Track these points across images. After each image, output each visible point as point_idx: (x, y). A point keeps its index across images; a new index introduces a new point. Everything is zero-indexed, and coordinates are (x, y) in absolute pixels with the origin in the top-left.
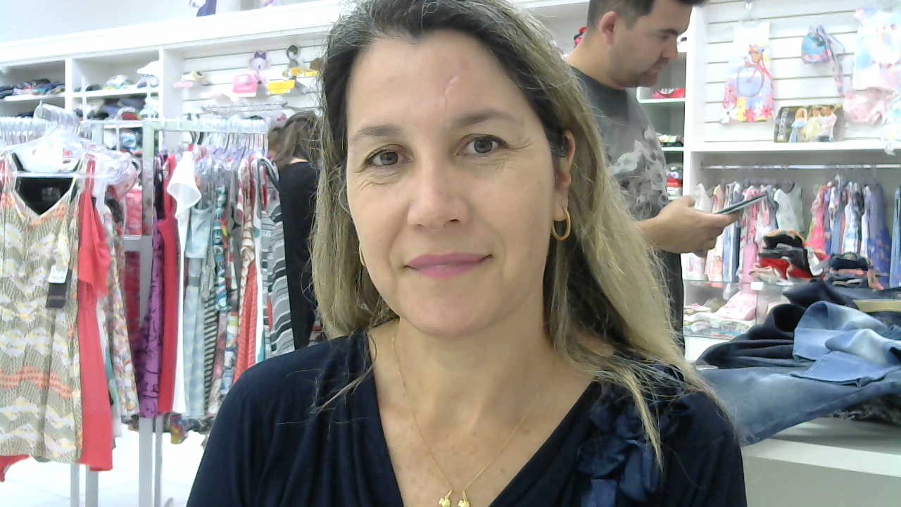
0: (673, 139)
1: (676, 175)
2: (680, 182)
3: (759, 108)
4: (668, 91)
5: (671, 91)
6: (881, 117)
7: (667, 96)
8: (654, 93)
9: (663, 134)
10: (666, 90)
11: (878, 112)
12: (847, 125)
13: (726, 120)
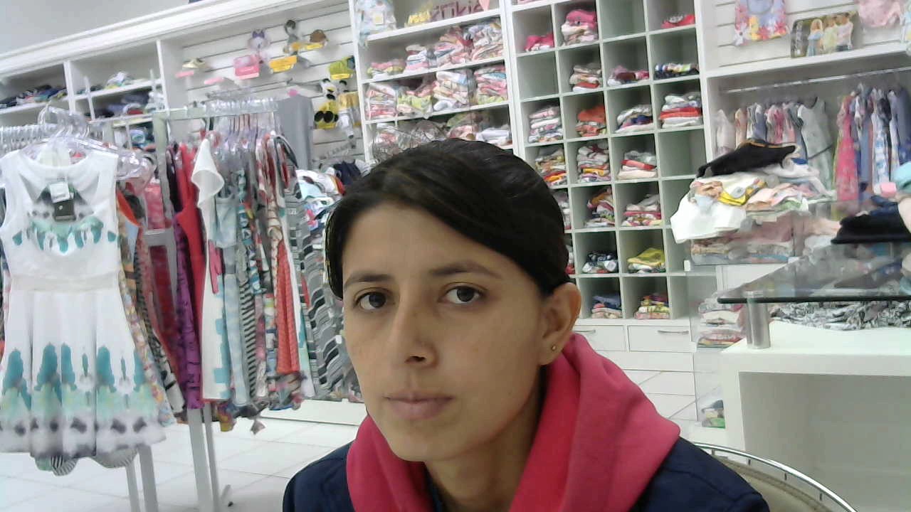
0: (688, 68)
1: (695, 104)
2: (700, 111)
3: (772, 23)
4: (677, 19)
5: (680, 19)
6: (898, 20)
7: (677, 24)
8: (663, 23)
9: (677, 64)
10: (675, 18)
11: (894, 14)
12: (865, 31)
13: (740, 41)
